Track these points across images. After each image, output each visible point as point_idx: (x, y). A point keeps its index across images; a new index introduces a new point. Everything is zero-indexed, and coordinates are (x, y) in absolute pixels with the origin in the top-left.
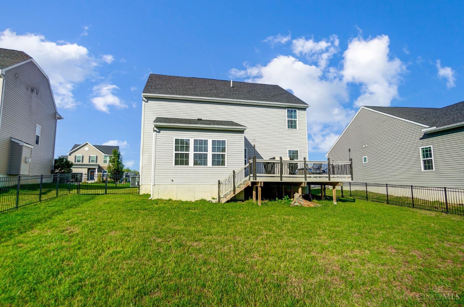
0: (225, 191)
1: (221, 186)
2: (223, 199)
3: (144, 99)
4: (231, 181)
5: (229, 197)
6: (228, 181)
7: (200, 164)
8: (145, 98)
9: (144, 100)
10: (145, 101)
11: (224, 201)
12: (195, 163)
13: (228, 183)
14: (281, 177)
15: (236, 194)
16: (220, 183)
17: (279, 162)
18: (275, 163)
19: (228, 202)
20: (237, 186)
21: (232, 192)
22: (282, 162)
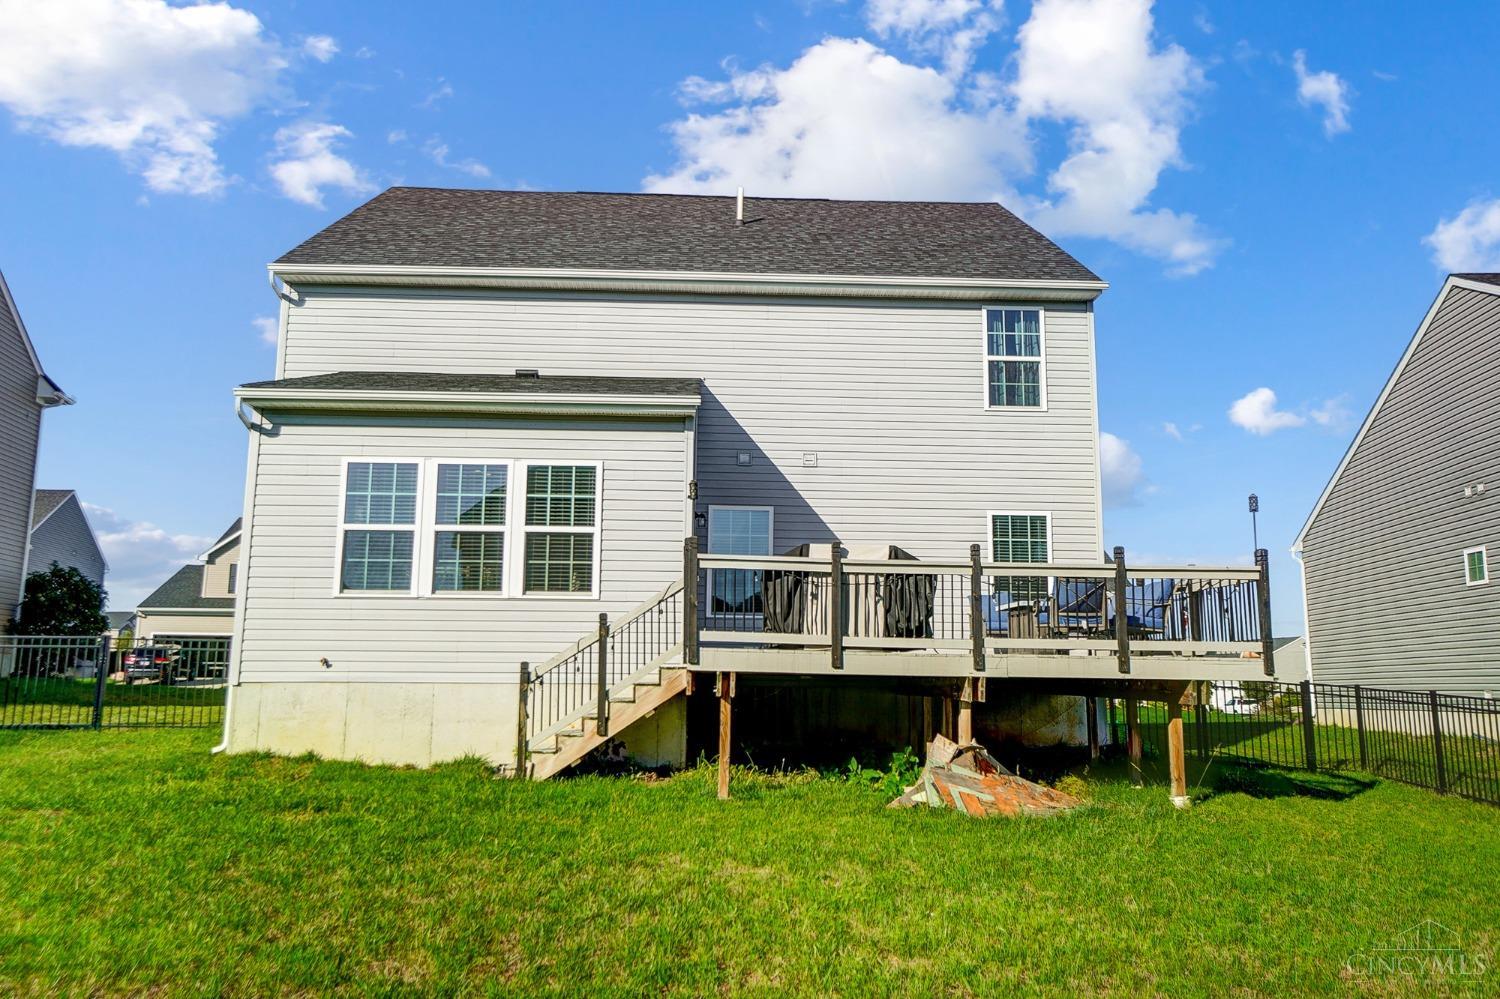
0: (554, 717)
1: (536, 694)
2: (543, 762)
4: (587, 670)
5: (572, 754)
6: (571, 667)
7: (468, 584)
11: (545, 768)
13: (570, 676)
14: (838, 651)
15: (611, 734)
16: (525, 677)
17: (828, 569)
18: (807, 574)
19: (568, 773)
20: (620, 690)
21: (592, 725)
22: (846, 569)
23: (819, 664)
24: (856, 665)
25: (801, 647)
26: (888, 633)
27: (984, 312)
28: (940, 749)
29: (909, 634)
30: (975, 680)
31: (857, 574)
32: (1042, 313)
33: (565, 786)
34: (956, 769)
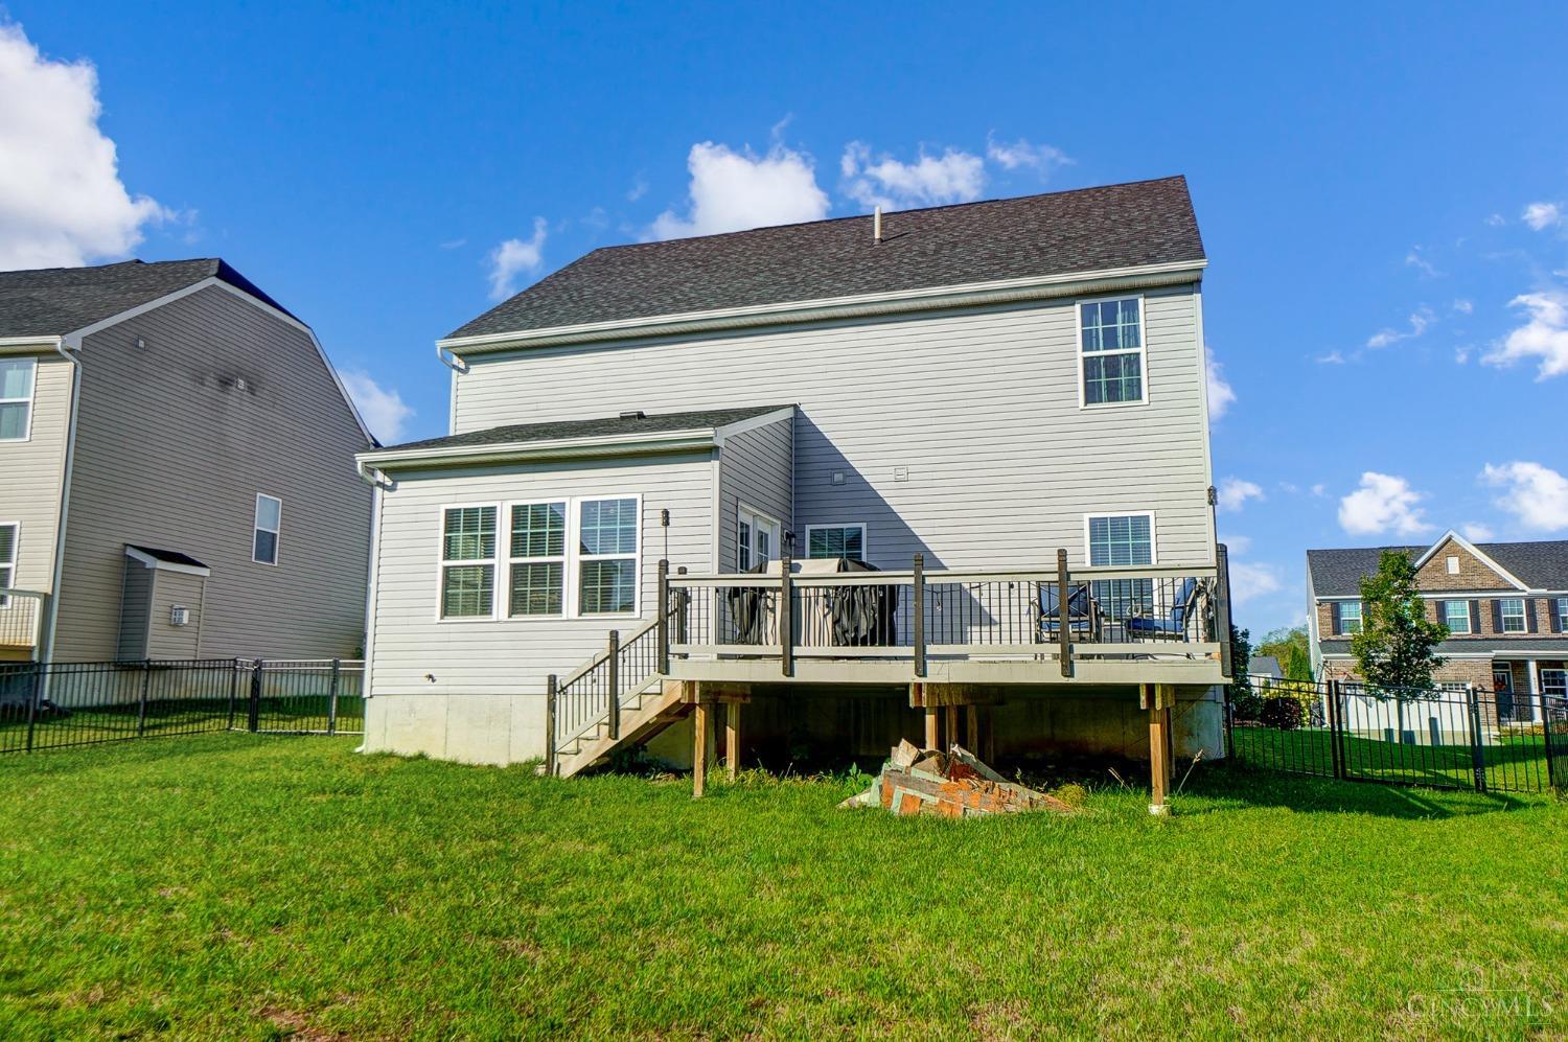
0: (576, 723)
1: (560, 700)
2: (567, 761)
3: (456, 360)
4: (601, 682)
5: (591, 754)
6: (589, 678)
7: (537, 608)
8: (459, 355)
9: (454, 367)
10: (459, 370)
11: (569, 766)
12: (517, 604)
13: (589, 687)
14: (789, 661)
15: (621, 736)
16: (554, 688)
17: (779, 583)
18: (762, 590)
19: (587, 772)
20: (627, 700)
21: (605, 730)
22: (796, 583)
23: (772, 673)
24: (805, 673)
25: (759, 657)
26: (836, 641)
27: (1078, 307)
28: (903, 754)
29: (855, 643)
30: (919, 686)
31: (807, 588)
32: (1141, 301)
33: (586, 782)
34: (916, 773)
